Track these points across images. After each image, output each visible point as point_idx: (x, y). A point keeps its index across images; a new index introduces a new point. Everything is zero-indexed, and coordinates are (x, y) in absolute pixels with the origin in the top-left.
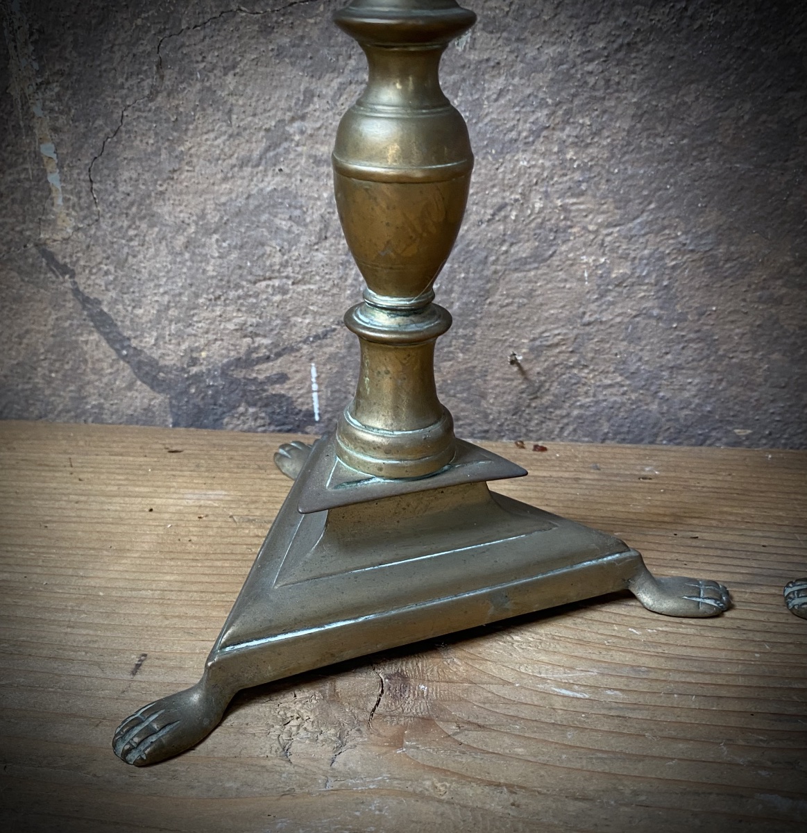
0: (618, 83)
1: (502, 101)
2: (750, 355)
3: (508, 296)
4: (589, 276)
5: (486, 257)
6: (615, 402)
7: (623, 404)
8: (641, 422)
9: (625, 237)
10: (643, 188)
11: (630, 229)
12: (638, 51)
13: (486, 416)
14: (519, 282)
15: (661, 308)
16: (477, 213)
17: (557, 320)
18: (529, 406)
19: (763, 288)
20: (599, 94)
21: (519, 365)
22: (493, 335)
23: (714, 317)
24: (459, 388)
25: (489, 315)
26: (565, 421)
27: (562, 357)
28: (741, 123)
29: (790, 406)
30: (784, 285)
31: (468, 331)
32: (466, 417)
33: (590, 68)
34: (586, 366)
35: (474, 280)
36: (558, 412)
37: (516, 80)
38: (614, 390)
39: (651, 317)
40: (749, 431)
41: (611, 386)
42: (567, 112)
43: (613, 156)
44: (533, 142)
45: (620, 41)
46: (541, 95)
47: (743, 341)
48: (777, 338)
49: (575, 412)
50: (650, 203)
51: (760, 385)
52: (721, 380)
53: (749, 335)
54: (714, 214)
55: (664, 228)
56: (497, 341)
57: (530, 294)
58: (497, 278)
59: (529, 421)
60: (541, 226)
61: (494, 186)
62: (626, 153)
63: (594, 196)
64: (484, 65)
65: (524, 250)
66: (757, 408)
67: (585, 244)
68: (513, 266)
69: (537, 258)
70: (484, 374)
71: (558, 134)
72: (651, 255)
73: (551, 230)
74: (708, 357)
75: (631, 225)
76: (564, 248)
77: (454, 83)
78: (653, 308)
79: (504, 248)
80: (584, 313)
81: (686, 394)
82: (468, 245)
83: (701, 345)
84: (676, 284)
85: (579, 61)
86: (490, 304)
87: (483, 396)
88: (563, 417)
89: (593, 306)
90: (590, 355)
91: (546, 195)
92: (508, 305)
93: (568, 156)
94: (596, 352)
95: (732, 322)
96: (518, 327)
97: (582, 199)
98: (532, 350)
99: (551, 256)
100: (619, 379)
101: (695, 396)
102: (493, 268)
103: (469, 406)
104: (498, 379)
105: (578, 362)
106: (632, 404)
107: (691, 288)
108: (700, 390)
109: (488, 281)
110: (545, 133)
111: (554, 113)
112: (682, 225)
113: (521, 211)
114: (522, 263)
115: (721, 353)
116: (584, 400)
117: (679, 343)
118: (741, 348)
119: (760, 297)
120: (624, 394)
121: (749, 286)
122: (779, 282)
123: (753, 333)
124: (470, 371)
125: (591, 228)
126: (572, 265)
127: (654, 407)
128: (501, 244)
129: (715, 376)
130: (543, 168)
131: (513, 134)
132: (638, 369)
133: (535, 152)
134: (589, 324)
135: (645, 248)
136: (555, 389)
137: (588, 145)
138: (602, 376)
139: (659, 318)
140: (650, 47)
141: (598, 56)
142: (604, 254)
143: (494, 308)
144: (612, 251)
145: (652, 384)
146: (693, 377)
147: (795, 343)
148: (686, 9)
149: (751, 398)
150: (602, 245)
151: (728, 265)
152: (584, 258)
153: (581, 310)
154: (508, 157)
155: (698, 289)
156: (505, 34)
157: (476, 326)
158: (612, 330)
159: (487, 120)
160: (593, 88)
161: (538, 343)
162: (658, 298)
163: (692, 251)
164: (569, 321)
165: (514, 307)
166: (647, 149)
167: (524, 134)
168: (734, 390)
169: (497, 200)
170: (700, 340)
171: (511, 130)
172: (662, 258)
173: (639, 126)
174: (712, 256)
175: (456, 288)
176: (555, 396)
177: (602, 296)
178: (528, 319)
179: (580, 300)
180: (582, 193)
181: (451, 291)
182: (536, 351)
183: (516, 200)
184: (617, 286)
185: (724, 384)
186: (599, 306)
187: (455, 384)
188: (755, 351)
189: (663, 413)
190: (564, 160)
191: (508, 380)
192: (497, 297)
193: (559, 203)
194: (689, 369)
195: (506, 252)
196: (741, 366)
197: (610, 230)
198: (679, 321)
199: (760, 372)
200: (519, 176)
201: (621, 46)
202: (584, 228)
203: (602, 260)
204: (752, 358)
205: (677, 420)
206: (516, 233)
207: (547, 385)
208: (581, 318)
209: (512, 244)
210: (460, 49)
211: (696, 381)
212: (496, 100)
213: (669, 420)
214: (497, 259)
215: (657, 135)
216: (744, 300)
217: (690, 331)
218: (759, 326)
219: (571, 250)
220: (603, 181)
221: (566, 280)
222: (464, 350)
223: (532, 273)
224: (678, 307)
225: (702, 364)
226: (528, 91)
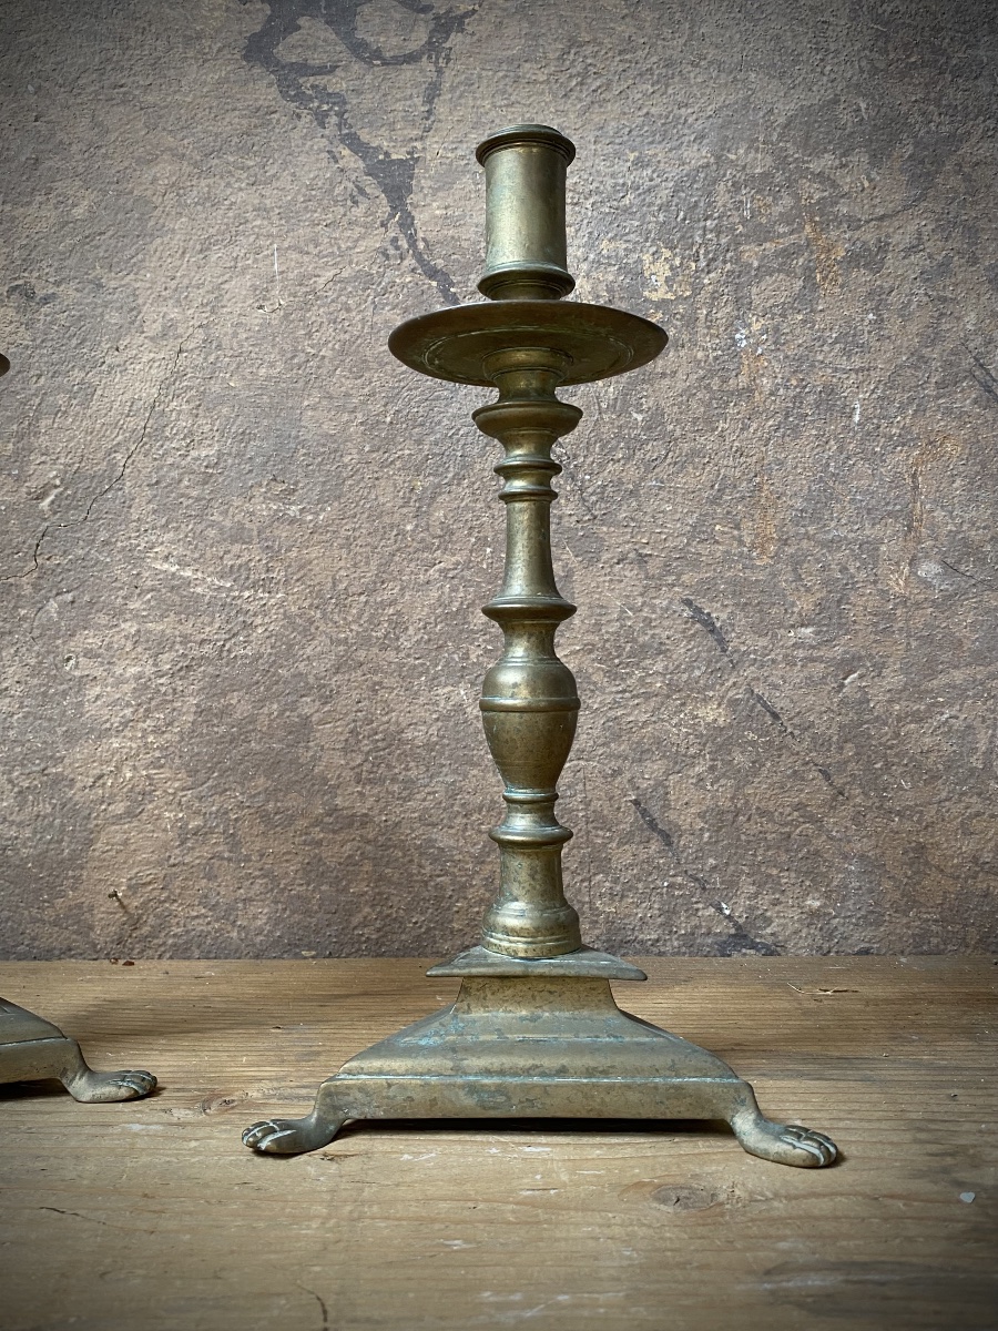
0: (182, 691)
1: (99, 703)
2: (304, 887)
3: (108, 844)
4: (172, 827)
5: (90, 814)
6: (202, 931)
7: (209, 932)
8: (225, 948)
9: (196, 798)
10: (207, 762)
11: (200, 792)
12: (194, 671)
13: (95, 945)
14: (116, 833)
15: (230, 852)
16: (82, 781)
17: (148, 863)
18: (130, 936)
19: (306, 834)
20: (170, 698)
21: (119, 900)
22: (96, 876)
23: (272, 857)
24: (70, 922)
25: (93, 859)
26: (163, 949)
27: (156, 893)
28: (272, 717)
29: (343, 929)
30: (322, 831)
31: (77, 873)
32: (78, 947)
33: (162, 681)
34: (175, 901)
35: (80, 832)
36: (156, 941)
37: (109, 689)
38: (201, 921)
39: (223, 858)
40: (314, 953)
41: (197, 917)
42: (146, 710)
43: (183, 739)
44: (123, 730)
45: (181, 664)
46: (127, 699)
47: (298, 876)
48: (322, 873)
49: (170, 941)
50: (214, 772)
51: (316, 912)
52: (286, 909)
53: (300, 872)
54: (262, 780)
55: (226, 790)
56: (100, 880)
57: (126, 843)
58: (99, 829)
59: (132, 949)
60: (131, 790)
61: (94, 762)
62: (192, 738)
63: (171, 768)
64: (85, 680)
65: (119, 808)
66: (317, 932)
67: (166, 803)
68: (111, 821)
69: (130, 814)
70: (91, 908)
71: (141, 725)
72: (218, 811)
73: (139, 793)
74: (272, 890)
75: (201, 789)
76: (150, 806)
77: (64, 691)
78: (224, 851)
79: (103, 807)
80: (170, 857)
81: (259, 923)
82: (75, 805)
83: (264, 881)
84: (240, 833)
85: (153, 676)
86: (94, 850)
87: (91, 928)
88: (160, 946)
89: (177, 851)
90: (178, 891)
91: (135, 768)
92: (107, 851)
93: (149, 740)
94: (182, 888)
95: (287, 861)
96: (117, 869)
97: (162, 770)
98: (129, 887)
99: (141, 813)
100: (203, 911)
101: (266, 924)
102: (95, 822)
103: (79, 937)
104: (103, 913)
105: (169, 897)
106: (216, 932)
107: (251, 835)
108: (269, 918)
109: (92, 833)
110: (131, 724)
111: (137, 710)
112: (239, 788)
113: (116, 779)
114: (118, 819)
115: (282, 886)
116: (176, 930)
117: (248, 880)
118: (298, 881)
119: (305, 841)
120: (209, 923)
121: (296, 832)
122: (318, 829)
123: (304, 869)
124: (79, 906)
125: (170, 791)
126: (157, 819)
127: (234, 934)
128: (101, 804)
129: (280, 906)
130: (131, 748)
131: (108, 725)
132: (217, 902)
133: (124, 737)
134: (174, 865)
135: (213, 805)
136: (152, 921)
137: (163, 732)
138: (190, 909)
139: (229, 860)
140: (202, 668)
141: (167, 674)
142: (181, 811)
143: (97, 854)
144: (188, 808)
145: (230, 914)
146: (263, 907)
147: (337, 877)
148: (224, 645)
149: (310, 923)
150: (179, 803)
151: (277, 817)
152: (167, 814)
153: (168, 854)
154: (104, 740)
155: (257, 836)
156: (99, 660)
157: (82, 868)
158: (194, 869)
159: (87, 715)
160: (165, 694)
161: (134, 881)
162: (227, 843)
163: (249, 807)
164: (159, 863)
165: (113, 853)
166: (209, 735)
167: (116, 725)
168: (297, 917)
169: (97, 772)
170: (265, 876)
171: (106, 722)
172: (226, 813)
173: (200, 719)
174: (264, 810)
175: (66, 838)
176: (152, 927)
177: (182, 843)
178: (125, 863)
179: (165, 846)
180: (162, 766)
181: (62, 840)
182: (133, 889)
183: (111, 771)
184: (194, 834)
185: (288, 912)
186: (182, 851)
187: (67, 917)
188: (309, 885)
189: (242, 940)
190: (146, 743)
191: (112, 913)
192: (99, 845)
193: (144, 773)
194: (258, 901)
195: (105, 810)
196: (299, 897)
197: (184, 793)
198: (244, 861)
199: (314, 902)
200: (113, 755)
201: (182, 668)
202: (165, 791)
203: (181, 815)
204: (307, 890)
205: (254, 945)
206: (112, 796)
207: (145, 918)
208: (168, 861)
209: (109, 804)
210: (68, 668)
211: (266, 911)
212: (94, 702)
213: (247, 946)
214: (98, 815)
215: (213, 725)
216: (294, 843)
217: (255, 869)
218: (308, 863)
219: (156, 808)
220: (177, 758)
221: (153, 831)
222: (74, 889)
223: (127, 826)
224: (243, 850)
225: (268, 896)
226: (117, 696)
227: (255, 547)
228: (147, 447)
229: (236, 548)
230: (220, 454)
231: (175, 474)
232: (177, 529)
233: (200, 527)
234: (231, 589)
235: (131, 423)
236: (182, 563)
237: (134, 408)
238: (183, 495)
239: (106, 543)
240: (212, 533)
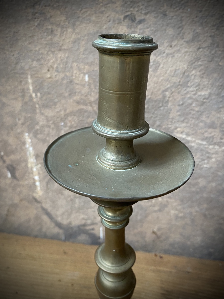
3: (152, 217)
4: (173, 215)
10: (187, 198)
14: (155, 215)
15: (191, 223)
27: (166, 231)
34: (171, 233)
35: (143, 213)
39: (188, 224)
50: (189, 201)
55: (192, 206)
57: (157, 218)
58: (149, 213)
60: (160, 204)
62: (183, 191)
65: (156, 208)
67: (172, 208)
68: (153, 211)
69: (160, 210)
73: (163, 205)
75: (184, 205)
76: (166, 209)
81: (197, 241)
84: (195, 218)
86: (147, 218)
87: (145, 237)
90: (173, 231)
92: (151, 219)
96: (154, 224)
97: (171, 199)
99: (163, 210)
102: (148, 211)
105: (169, 232)
109: (147, 214)
112: (197, 206)
114: (156, 211)
116: (171, 240)
125: (174, 205)
126: (168, 212)
136: (163, 237)
150: (176, 209)
152: (172, 211)
153: (171, 221)
155: (201, 219)
157: (143, 223)
161: (159, 227)
162: (191, 221)
165: (153, 220)
172: (191, 213)
177: (176, 219)
178: (157, 223)
182: (159, 229)
184: (180, 217)
192: (149, 217)
197: (178, 206)
206: (154, 205)
207: (161, 236)
208: (170, 223)
209: (153, 207)
220: (177, 196)
221: (167, 215)
223: (158, 213)
224: (195, 223)
227: (217, 130)
228: (180, 90)
229: (210, 130)
230: (210, 94)
231: (190, 101)
232: (187, 122)
233: (197, 122)
234: (205, 145)
235: (174, 80)
236: (188, 134)
237: (176, 73)
238: (191, 110)
239: (159, 126)
240: (201, 124)
